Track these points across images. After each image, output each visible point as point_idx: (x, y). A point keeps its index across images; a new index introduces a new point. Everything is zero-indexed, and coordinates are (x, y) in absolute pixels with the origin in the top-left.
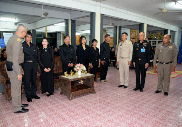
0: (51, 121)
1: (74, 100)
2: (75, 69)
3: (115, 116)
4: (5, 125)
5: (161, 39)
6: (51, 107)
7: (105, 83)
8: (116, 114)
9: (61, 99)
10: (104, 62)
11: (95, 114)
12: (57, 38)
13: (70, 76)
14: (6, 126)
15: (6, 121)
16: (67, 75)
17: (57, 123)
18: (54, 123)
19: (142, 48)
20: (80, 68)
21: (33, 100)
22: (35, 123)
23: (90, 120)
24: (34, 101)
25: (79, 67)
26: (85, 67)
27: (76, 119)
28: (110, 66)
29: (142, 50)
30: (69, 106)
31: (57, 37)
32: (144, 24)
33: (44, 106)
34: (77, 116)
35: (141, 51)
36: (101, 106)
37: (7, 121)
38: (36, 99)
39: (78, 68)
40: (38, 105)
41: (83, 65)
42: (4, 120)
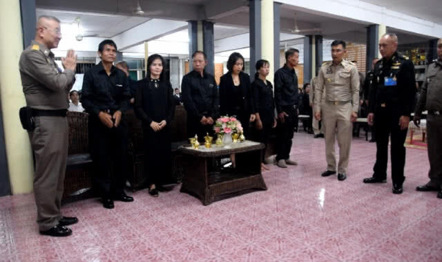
0: (160, 250)
1: (214, 205)
2: (216, 129)
3: (320, 243)
4: (52, 258)
5: (422, 63)
6: (159, 220)
7: (288, 166)
8: (322, 237)
9: (183, 202)
10: (285, 115)
11: (268, 238)
12: (171, 72)
13: (204, 146)
14: (54, 260)
15: (54, 249)
16: (197, 143)
17: (173, 256)
18: (166, 255)
19: (388, 76)
20: (229, 126)
21: (116, 203)
22: (120, 256)
23: (256, 250)
24: (118, 206)
25: (227, 123)
26: (241, 123)
27: (221, 246)
28: (296, 131)
29: (386, 80)
30: (202, 219)
31: (171, 67)
32: (378, 25)
33: (142, 219)
34: (223, 240)
35: (386, 84)
36: (282, 217)
37: (56, 250)
38: (123, 203)
39: (224, 126)
40: (128, 216)
41: (235, 119)
42: (48, 247)
